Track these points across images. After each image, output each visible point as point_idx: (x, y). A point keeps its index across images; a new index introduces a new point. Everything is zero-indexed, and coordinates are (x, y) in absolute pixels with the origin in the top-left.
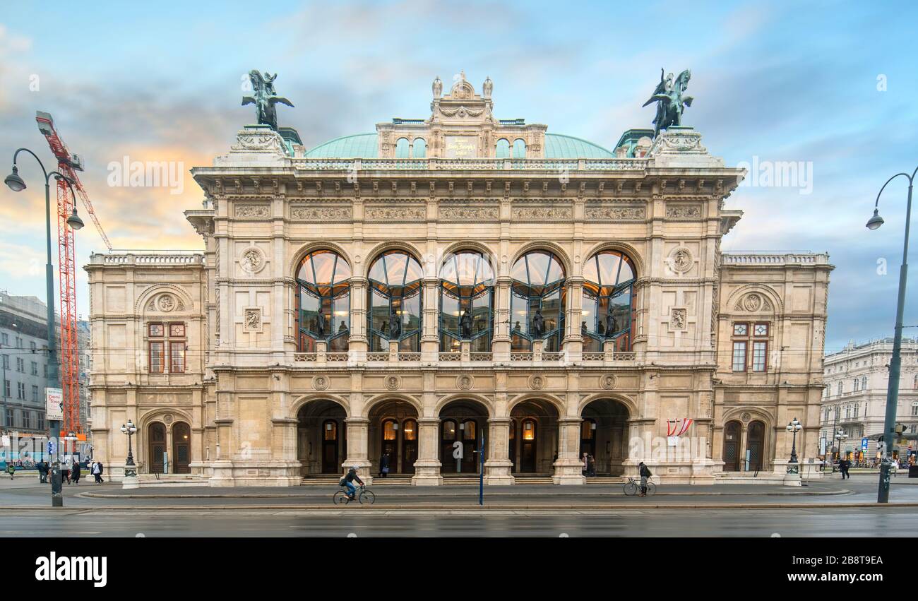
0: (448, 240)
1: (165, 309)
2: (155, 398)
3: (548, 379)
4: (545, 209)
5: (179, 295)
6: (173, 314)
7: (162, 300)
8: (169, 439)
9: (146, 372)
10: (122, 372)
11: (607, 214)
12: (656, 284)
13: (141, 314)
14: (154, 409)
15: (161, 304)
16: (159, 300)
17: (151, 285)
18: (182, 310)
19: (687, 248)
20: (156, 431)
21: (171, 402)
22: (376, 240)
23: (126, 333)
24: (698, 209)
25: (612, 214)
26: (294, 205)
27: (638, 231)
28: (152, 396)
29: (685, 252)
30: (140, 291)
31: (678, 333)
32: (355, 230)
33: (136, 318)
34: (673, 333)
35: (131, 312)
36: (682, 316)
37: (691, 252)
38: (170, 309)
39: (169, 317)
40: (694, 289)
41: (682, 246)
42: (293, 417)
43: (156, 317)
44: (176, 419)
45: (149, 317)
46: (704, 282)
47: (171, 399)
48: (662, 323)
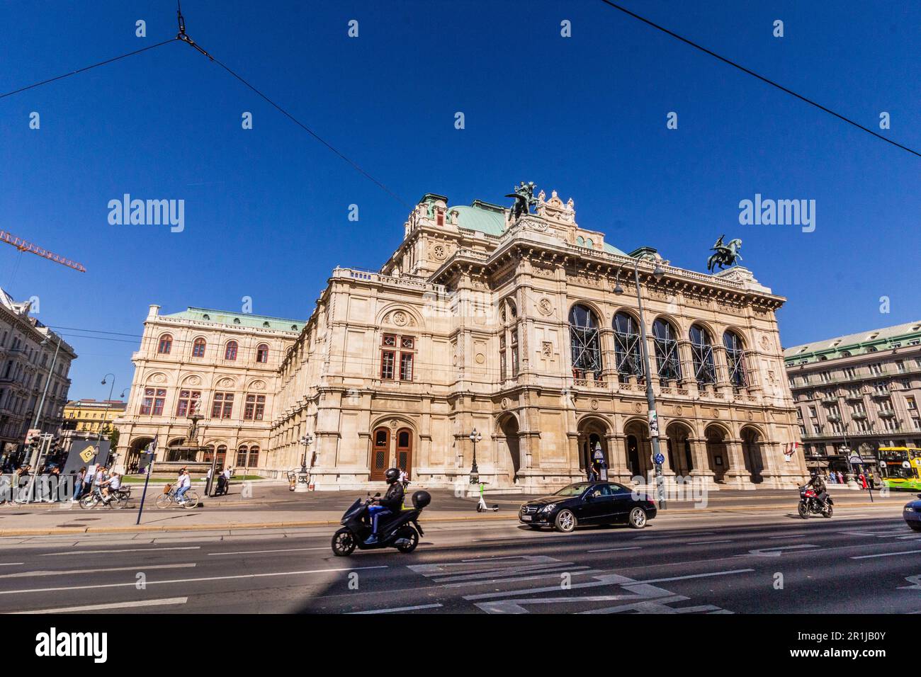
1: (398, 323)
2: (386, 404)
5: (413, 313)
6: (405, 328)
7: (396, 315)
8: (393, 444)
9: (379, 378)
10: (357, 376)
13: (380, 325)
14: (386, 413)
15: (395, 319)
16: (395, 314)
17: (391, 302)
18: (412, 326)
20: (380, 437)
21: (400, 408)
23: (364, 341)
28: (383, 401)
30: (380, 305)
31: (774, 386)
33: (376, 329)
35: (372, 323)
38: (402, 323)
39: (402, 331)
43: (392, 329)
44: (401, 424)
45: (387, 329)
47: (400, 405)
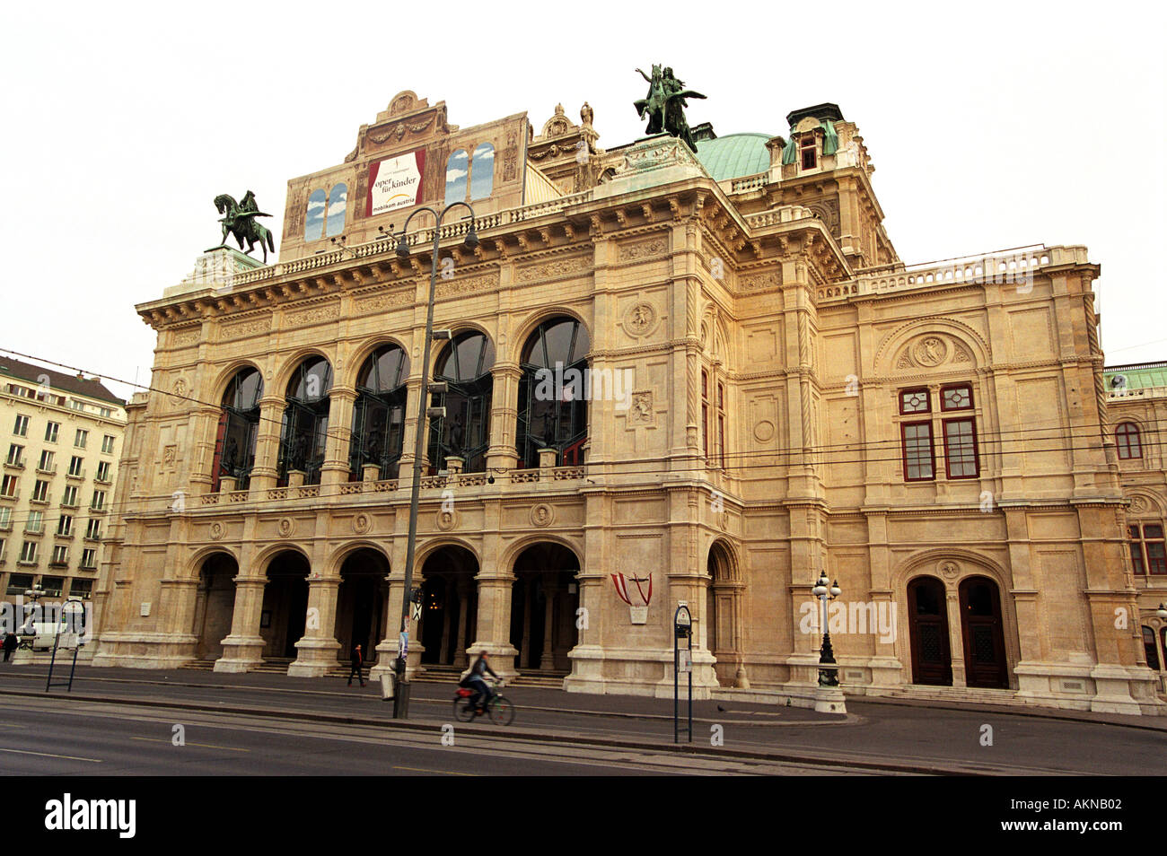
0: (358, 339)
3: (464, 513)
4: (467, 280)
11: (545, 273)
12: (601, 359)
19: (650, 301)
22: (289, 350)
24: (663, 241)
25: (551, 270)
26: (225, 324)
27: (580, 288)
29: (647, 307)
31: (641, 430)
32: (272, 342)
34: (634, 430)
36: (646, 403)
37: (655, 305)
40: (661, 359)
41: (643, 297)
42: (189, 574)
46: (672, 347)
48: (617, 417)
